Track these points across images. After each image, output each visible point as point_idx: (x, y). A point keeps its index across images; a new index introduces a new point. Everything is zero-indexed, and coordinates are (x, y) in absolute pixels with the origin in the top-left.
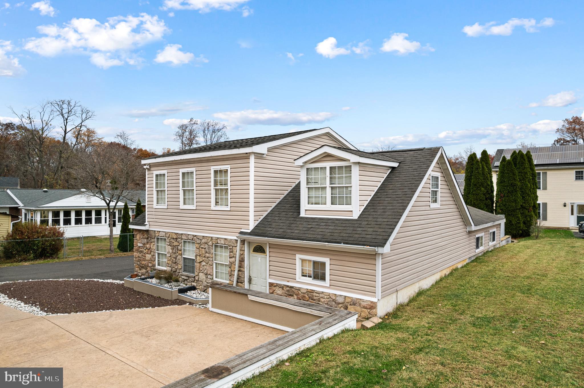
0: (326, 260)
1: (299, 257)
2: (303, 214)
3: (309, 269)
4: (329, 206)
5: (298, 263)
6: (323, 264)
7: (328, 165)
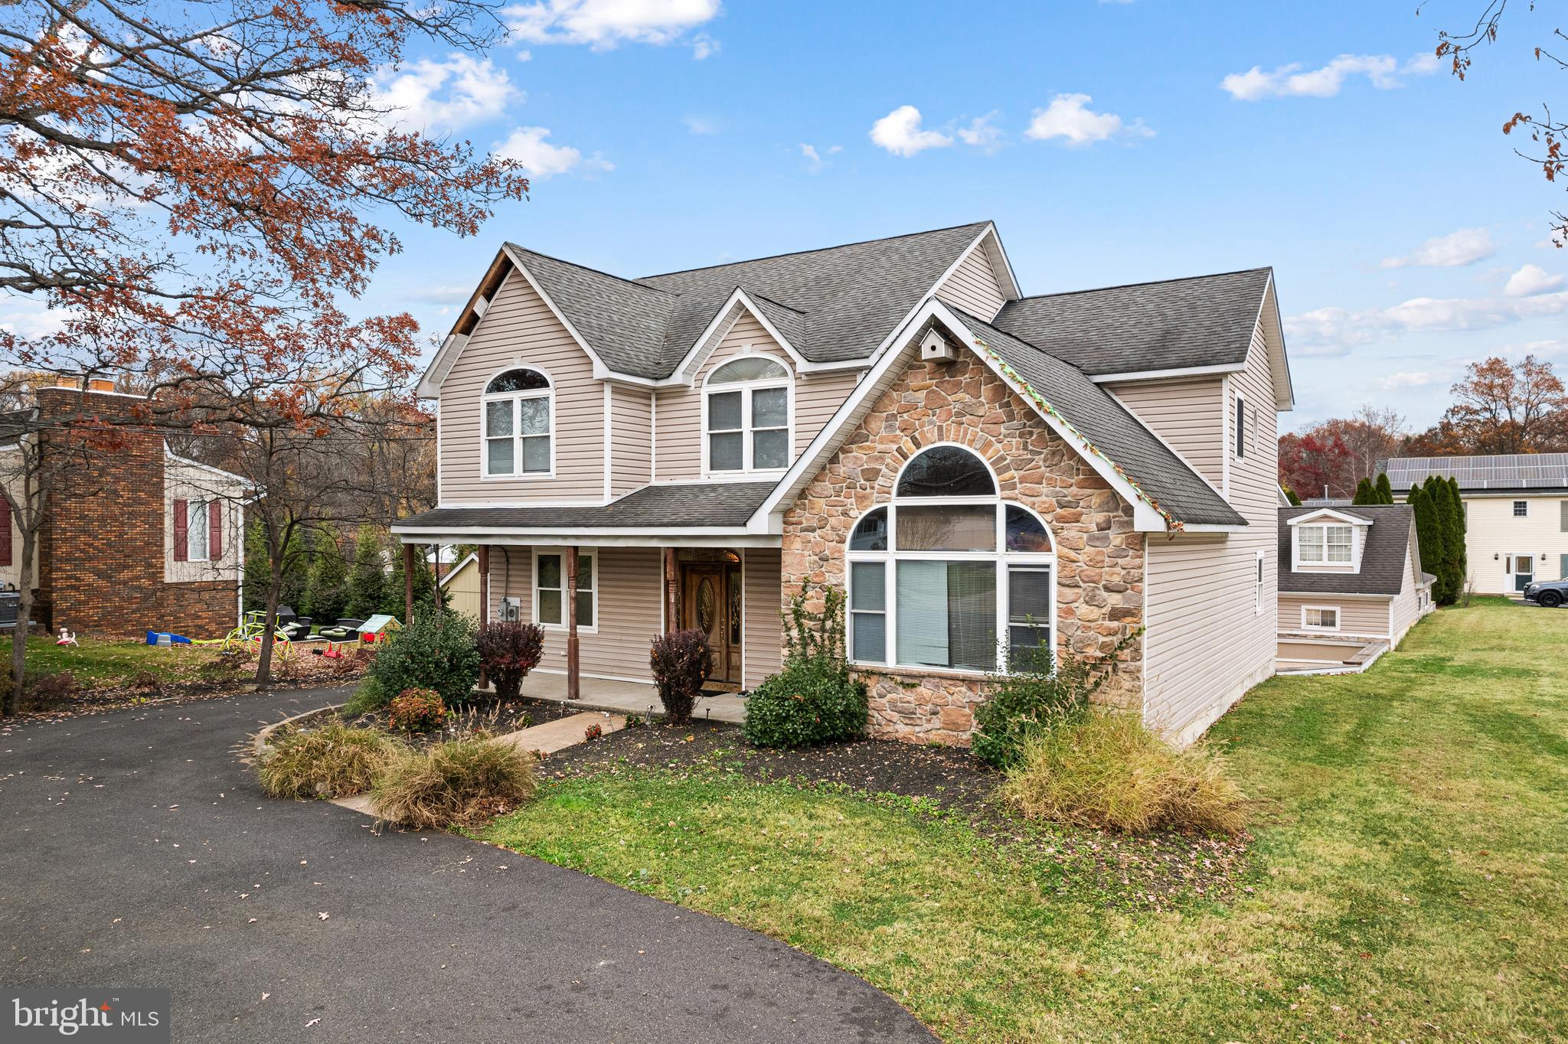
0: (1337, 609)
1: (1304, 607)
2: (1294, 570)
3: (1319, 618)
4: (1325, 562)
5: (1304, 613)
6: (1333, 613)
7: (1325, 525)
